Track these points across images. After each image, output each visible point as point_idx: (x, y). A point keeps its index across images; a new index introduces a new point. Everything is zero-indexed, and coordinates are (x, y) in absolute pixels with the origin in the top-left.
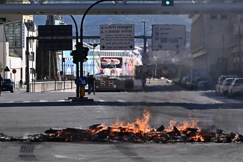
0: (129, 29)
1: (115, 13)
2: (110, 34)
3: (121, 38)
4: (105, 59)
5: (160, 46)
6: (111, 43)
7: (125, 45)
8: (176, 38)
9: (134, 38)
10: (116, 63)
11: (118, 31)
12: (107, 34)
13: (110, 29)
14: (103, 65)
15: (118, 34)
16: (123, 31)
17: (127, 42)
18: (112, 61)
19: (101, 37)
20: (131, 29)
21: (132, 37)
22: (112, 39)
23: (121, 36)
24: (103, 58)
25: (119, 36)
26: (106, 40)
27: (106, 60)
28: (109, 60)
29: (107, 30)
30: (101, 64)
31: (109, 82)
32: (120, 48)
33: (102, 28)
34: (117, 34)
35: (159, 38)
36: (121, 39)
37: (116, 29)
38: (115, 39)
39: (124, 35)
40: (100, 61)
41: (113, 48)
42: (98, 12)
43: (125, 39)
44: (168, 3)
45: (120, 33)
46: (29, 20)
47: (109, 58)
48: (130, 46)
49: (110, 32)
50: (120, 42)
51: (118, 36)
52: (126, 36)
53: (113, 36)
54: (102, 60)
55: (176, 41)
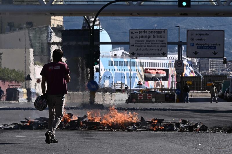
0: (161, 34)
1: (131, 15)
2: (141, 39)
3: (153, 43)
4: (149, 71)
5: (196, 53)
6: (142, 50)
7: (157, 52)
8: (213, 45)
9: (166, 44)
10: (162, 75)
11: (150, 37)
12: (138, 39)
13: (141, 34)
14: (146, 77)
15: (150, 39)
16: (155, 37)
17: (160, 48)
18: (157, 73)
19: (130, 43)
20: (164, 34)
21: (165, 43)
22: (142, 45)
23: (153, 42)
24: (147, 69)
25: (151, 42)
26: (136, 46)
27: (151, 71)
28: (154, 71)
29: (138, 35)
30: (145, 76)
31: (148, 94)
32: (152, 55)
33: (132, 33)
34: (148, 40)
35: (195, 44)
36: (152, 45)
37: (147, 34)
38: (146, 45)
39: (157, 41)
40: (143, 73)
41: (143, 55)
42: (112, 14)
43: (157, 45)
44: (184, 4)
45: (152, 39)
46: (59, 25)
47: (153, 69)
48: (163, 53)
49: (141, 37)
50: (152, 48)
51: (149, 42)
52: (158, 42)
53: (144, 42)
54: (146, 71)
55: (214, 48)
